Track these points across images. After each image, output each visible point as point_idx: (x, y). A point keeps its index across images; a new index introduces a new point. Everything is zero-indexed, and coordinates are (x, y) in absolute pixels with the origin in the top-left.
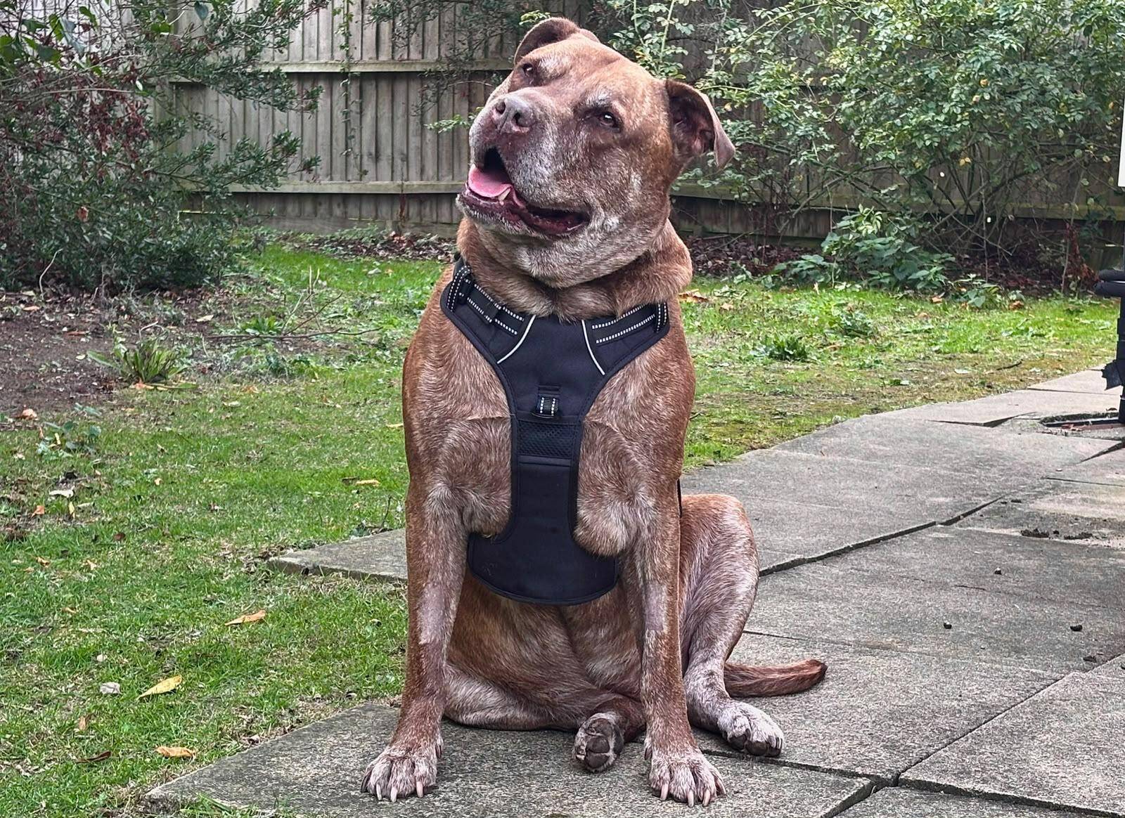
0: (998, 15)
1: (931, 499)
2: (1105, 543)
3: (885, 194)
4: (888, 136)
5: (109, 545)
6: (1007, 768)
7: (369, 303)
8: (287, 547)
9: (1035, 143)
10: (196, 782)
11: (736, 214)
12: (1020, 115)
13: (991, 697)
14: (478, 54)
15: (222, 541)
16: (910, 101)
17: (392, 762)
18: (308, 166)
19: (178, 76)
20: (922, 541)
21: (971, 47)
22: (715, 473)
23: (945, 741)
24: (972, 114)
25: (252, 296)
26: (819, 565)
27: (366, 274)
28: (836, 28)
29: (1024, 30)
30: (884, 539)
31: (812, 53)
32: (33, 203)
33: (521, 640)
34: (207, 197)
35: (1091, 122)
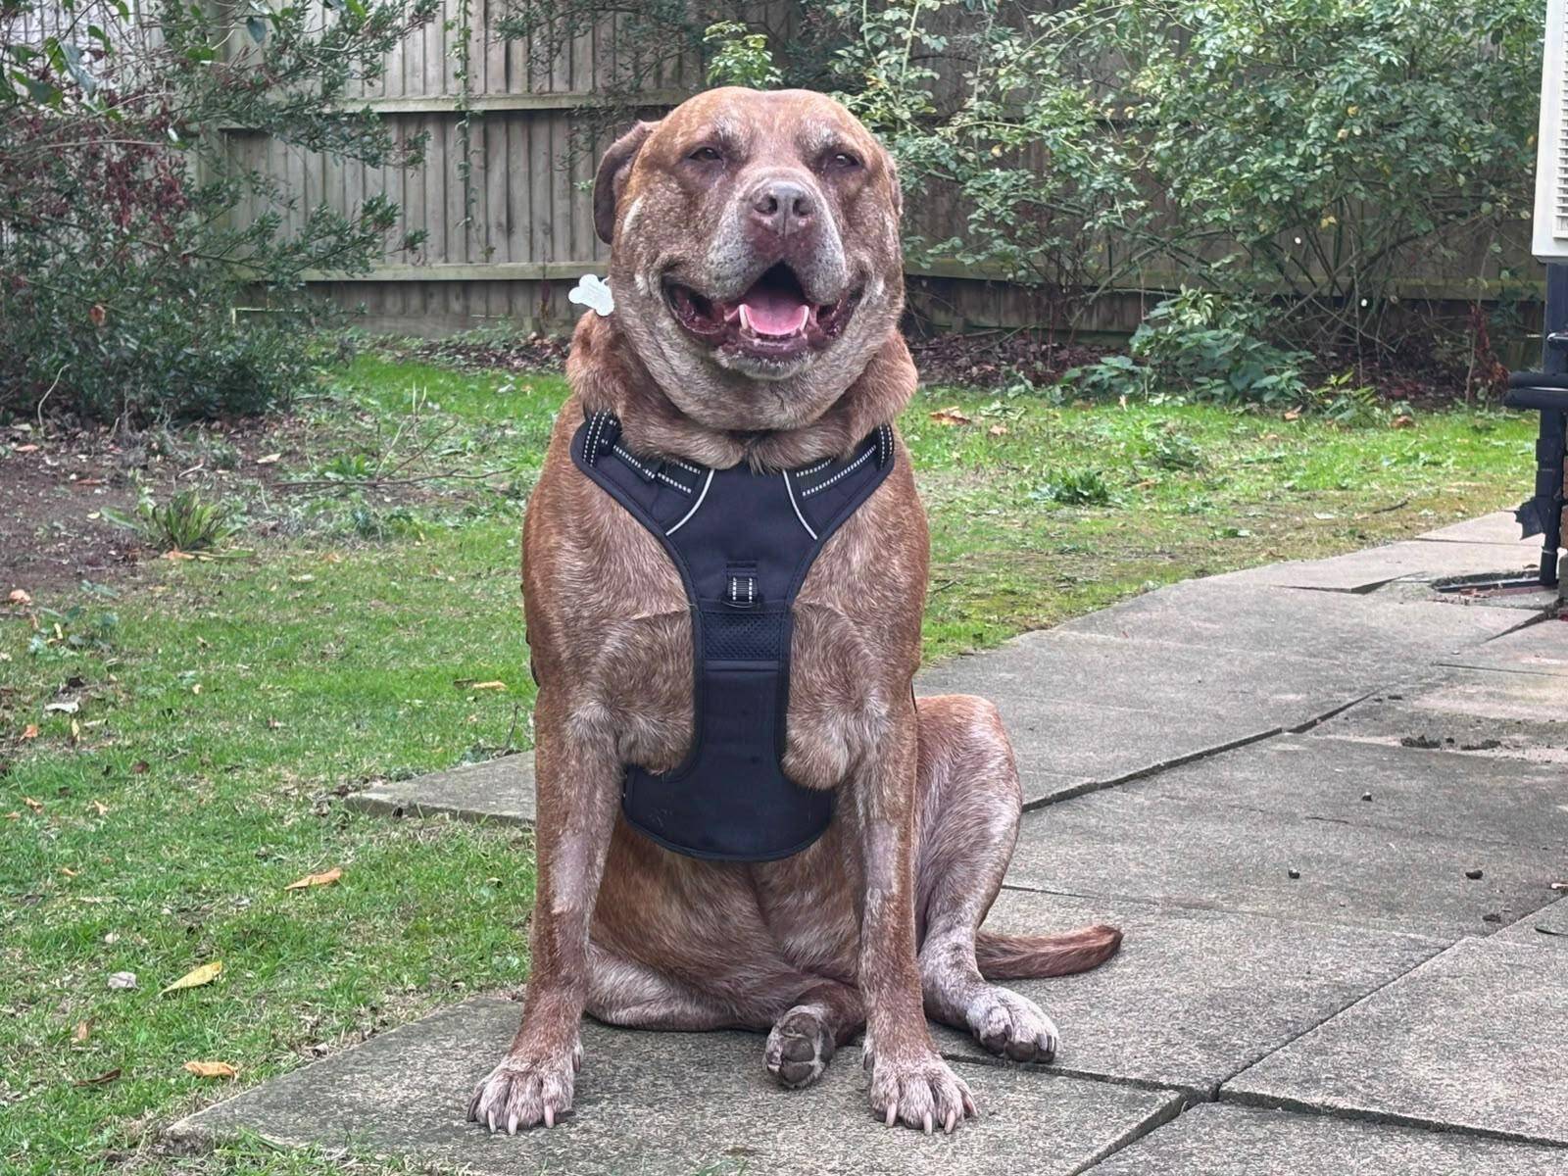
0: (1372, 16)
1: (1278, 697)
2: (1517, 755)
3: (1217, 269)
4: (1220, 188)
5: (126, 779)
6: (1371, 1073)
7: (498, 434)
8: (374, 778)
9: (1425, 194)
10: (237, 1112)
11: (1011, 299)
12: (1404, 156)
13: (1352, 974)
14: (648, 83)
15: (284, 771)
16: (1250, 140)
17: (511, 1079)
18: (410, 244)
19: (228, 121)
20: (1262, 756)
21: (1335, 62)
22: (975, 664)
23: (1285, 1037)
24: (1336, 155)
25: (334, 425)
26: (1117, 791)
27: (495, 392)
28: (1146, 39)
29: (1408, 37)
30: (1210, 753)
31: (1113, 73)
32: (27, 301)
33: (691, 908)
34: (271, 288)
35: (1505, 163)
